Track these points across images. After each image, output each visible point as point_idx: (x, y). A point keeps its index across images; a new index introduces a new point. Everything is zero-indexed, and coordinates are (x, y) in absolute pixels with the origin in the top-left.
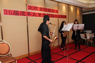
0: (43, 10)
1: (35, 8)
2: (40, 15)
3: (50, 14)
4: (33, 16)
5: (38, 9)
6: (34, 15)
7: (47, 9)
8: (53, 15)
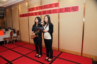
0: (39, 8)
1: (33, 9)
2: (36, 14)
3: (46, 11)
4: (31, 16)
5: (35, 9)
6: (32, 14)
7: (42, 6)
8: (50, 10)
